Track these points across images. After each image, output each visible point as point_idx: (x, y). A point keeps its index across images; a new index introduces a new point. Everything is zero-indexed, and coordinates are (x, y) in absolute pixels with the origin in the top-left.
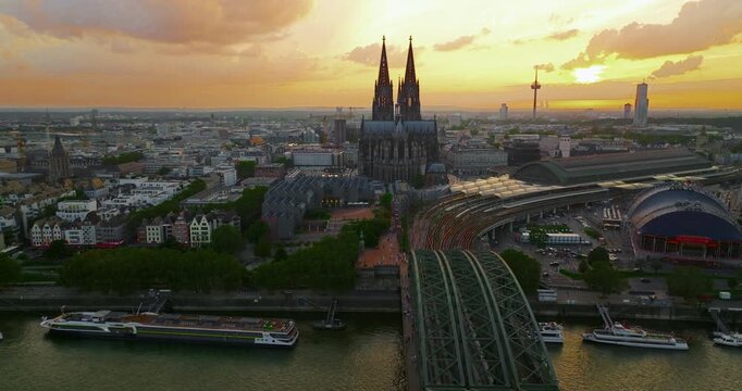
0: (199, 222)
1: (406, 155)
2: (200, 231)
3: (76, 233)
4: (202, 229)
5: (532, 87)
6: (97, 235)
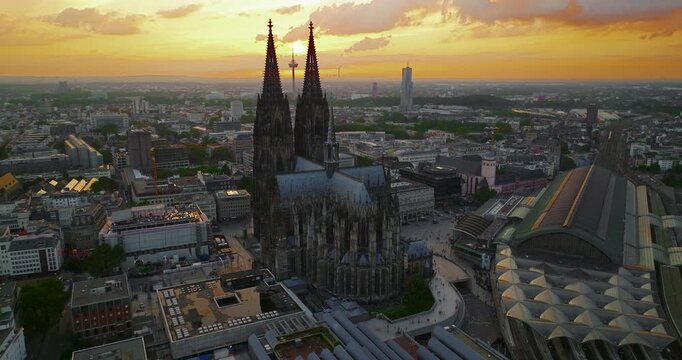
1: (373, 245)
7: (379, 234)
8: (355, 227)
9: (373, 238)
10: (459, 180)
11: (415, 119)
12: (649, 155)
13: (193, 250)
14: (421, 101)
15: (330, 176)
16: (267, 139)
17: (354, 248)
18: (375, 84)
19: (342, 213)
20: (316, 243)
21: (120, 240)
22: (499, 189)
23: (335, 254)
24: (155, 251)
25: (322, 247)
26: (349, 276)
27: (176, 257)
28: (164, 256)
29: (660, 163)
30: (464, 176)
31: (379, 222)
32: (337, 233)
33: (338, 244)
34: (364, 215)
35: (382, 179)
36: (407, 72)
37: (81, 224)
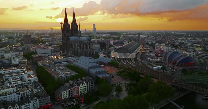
0: (83, 84)
1: (88, 48)
2: (83, 88)
3: (28, 105)
4: (84, 87)
5: (60, 24)
6: (39, 103)
7: (89, 46)
8: (85, 44)
9: (88, 46)
10: (106, 44)
11: (97, 37)
12: (147, 41)
13: (51, 54)
14: (98, 33)
15: (79, 38)
16: (65, 32)
17: (85, 48)
18: (85, 29)
19: (82, 43)
20: (77, 49)
21: (36, 51)
22: (114, 45)
23: (81, 50)
24: (42, 54)
25: (79, 49)
26: (84, 54)
27: (47, 55)
28: (45, 54)
29: (149, 42)
30: (107, 43)
31: (89, 44)
32: (82, 46)
33: (82, 48)
34: (86, 43)
35: (89, 39)
36: (94, 25)
37: (25, 50)
